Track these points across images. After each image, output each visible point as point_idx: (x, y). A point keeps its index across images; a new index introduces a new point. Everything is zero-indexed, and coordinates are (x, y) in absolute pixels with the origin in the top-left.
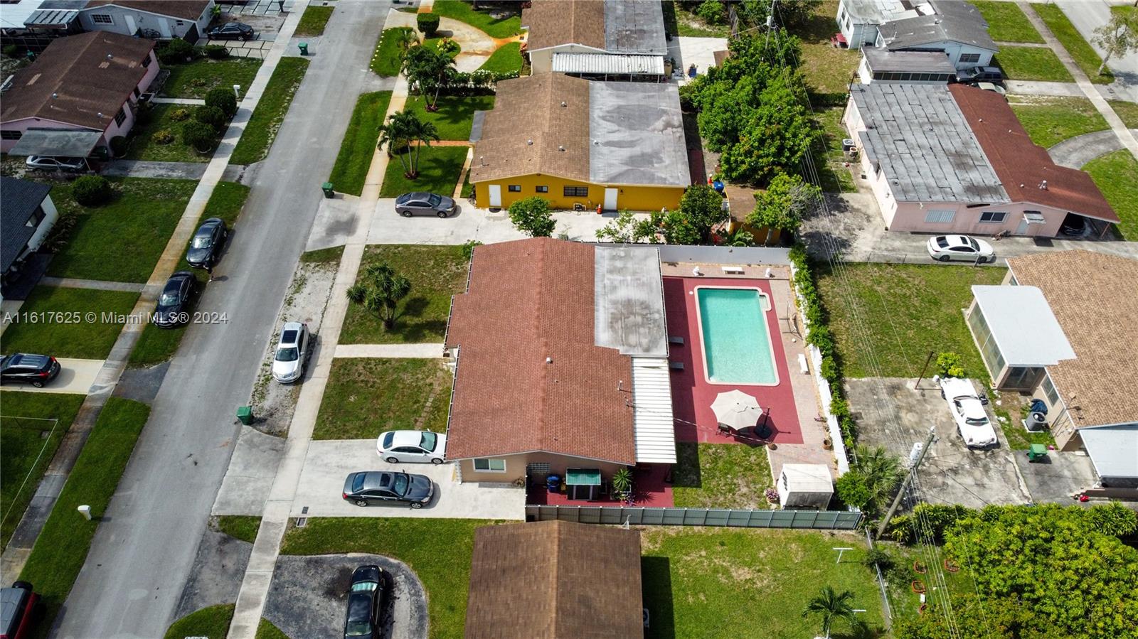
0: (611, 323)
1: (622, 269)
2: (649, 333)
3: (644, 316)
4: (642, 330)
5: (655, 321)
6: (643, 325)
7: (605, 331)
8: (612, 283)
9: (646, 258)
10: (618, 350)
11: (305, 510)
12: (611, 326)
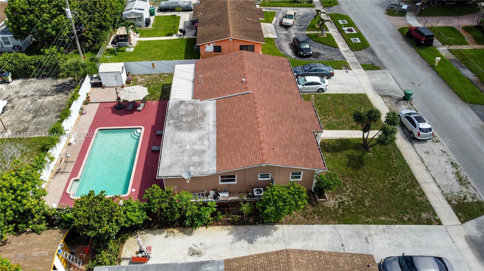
0: (204, 116)
1: (193, 155)
2: (179, 112)
3: (181, 121)
4: (184, 113)
5: (173, 119)
6: (182, 116)
7: (209, 111)
8: (202, 142)
9: (171, 166)
10: (200, 101)
11: (347, 72)
12: (204, 114)
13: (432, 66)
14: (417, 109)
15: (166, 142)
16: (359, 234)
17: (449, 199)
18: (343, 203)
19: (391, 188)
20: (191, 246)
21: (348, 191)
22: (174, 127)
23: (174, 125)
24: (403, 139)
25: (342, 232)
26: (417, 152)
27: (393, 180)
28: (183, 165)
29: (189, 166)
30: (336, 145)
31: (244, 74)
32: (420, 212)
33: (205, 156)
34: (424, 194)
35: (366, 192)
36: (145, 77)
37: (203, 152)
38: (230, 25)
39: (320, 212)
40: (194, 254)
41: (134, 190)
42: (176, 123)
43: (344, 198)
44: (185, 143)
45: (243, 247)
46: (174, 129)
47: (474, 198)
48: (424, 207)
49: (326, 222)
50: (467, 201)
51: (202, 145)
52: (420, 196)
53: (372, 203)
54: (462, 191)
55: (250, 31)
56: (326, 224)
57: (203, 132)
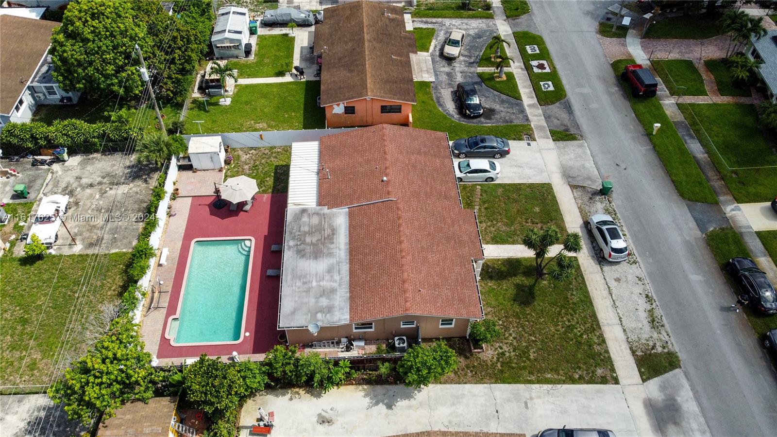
0: (333, 234)
1: (321, 296)
2: (300, 227)
3: (304, 242)
4: (306, 229)
5: (293, 239)
6: (305, 233)
7: (340, 226)
8: (332, 276)
9: (293, 313)
10: (328, 209)
11: (529, 144)
12: (334, 231)
13: (649, 134)
14: (616, 209)
15: (287, 276)
16: (517, 397)
17: (634, 348)
18: (503, 354)
19: (565, 333)
20: (320, 411)
21: (511, 338)
22: (295, 252)
23: (295, 249)
24: (590, 258)
25: (498, 394)
26: (605, 279)
27: (569, 321)
28: (309, 311)
29: (317, 313)
30: (503, 269)
31: (386, 168)
32: (596, 367)
33: (335, 296)
34: (604, 341)
35: (533, 339)
36: (251, 152)
37: (333, 291)
38: (368, 73)
39: (474, 367)
40: (323, 422)
41: (247, 334)
42: (297, 245)
43: (505, 347)
44: (310, 278)
45: (381, 413)
46: (296, 255)
47: (664, 348)
48: (602, 360)
49: (481, 381)
50: (656, 351)
51: (331, 281)
52: (599, 344)
53: (539, 354)
54: (651, 337)
55: (396, 82)
56: (480, 383)
57: (332, 261)
